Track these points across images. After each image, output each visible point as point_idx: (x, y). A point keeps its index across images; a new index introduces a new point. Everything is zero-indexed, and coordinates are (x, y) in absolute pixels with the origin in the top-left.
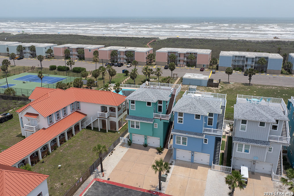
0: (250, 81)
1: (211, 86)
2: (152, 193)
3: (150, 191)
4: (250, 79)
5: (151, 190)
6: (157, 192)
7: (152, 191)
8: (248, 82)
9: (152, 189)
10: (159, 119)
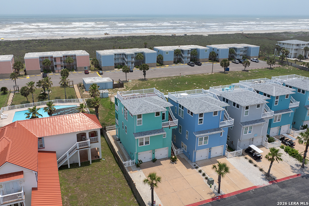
0: (145, 76)
1: (117, 88)
2: (216, 199)
3: (213, 199)
4: (145, 74)
5: (212, 197)
6: (220, 196)
7: (214, 198)
8: (143, 77)
9: (213, 195)
10: (168, 127)
